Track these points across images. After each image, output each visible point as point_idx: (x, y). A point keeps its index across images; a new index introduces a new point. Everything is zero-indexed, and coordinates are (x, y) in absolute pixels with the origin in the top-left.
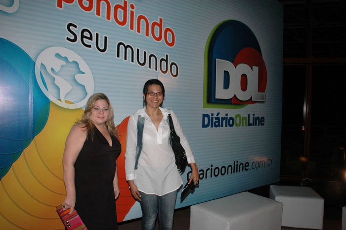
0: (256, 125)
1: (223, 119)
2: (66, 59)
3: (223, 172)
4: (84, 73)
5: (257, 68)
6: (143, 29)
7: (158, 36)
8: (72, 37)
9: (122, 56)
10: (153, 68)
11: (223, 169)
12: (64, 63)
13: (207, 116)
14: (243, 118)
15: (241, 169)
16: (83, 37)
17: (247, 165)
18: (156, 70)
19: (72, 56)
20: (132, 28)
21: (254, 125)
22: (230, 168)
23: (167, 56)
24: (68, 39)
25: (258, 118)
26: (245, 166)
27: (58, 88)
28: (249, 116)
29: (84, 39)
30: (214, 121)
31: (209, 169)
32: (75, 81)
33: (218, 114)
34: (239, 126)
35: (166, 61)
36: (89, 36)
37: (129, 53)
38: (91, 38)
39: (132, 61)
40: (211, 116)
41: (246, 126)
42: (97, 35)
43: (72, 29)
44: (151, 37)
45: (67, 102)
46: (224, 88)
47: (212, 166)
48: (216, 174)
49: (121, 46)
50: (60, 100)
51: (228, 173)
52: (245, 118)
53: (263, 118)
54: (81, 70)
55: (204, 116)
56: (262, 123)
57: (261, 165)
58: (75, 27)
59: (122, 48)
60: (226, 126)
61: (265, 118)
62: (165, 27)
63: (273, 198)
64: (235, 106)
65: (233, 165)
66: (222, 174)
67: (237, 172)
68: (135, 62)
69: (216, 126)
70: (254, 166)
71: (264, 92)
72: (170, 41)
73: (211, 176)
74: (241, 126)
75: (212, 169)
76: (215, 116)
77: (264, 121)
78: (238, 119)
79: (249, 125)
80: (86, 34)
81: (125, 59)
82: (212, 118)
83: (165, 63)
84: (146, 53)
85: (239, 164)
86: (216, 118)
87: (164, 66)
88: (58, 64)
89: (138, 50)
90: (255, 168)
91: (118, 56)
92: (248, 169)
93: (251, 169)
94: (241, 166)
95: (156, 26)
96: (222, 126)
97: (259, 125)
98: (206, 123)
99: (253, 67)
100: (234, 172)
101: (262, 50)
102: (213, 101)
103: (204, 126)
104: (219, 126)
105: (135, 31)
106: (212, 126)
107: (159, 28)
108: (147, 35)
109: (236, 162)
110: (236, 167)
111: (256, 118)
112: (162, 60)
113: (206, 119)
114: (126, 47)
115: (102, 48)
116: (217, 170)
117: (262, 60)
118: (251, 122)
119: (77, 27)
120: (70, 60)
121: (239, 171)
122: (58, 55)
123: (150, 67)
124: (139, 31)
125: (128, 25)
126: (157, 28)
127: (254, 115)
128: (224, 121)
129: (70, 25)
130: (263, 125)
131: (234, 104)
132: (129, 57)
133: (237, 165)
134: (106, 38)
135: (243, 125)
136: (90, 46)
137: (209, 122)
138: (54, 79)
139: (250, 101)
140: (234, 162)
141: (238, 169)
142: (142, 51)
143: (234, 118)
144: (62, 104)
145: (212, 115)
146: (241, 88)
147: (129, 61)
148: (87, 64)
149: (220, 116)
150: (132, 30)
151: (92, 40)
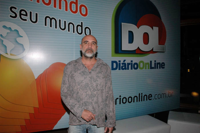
0: (157, 68)
1: (128, 64)
2: (10, 29)
3: (130, 101)
4: (22, 37)
5: (157, 28)
6: (63, 6)
7: (74, 10)
8: (14, 15)
9: (48, 25)
10: (71, 31)
11: (130, 99)
12: (9, 31)
13: (116, 62)
14: (145, 63)
15: (145, 98)
16: (21, 14)
17: (150, 96)
18: (74, 32)
19: (14, 27)
20: (55, 6)
21: (155, 68)
22: (136, 98)
23: (82, 23)
24: (11, 16)
25: (159, 63)
26: (149, 97)
27: (6, 47)
28: (151, 62)
29: (22, 16)
30: (121, 65)
31: (118, 98)
32: (17, 42)
33: (124, 61)
34: (143, 69)
35: (82, 26)
36: (25, 14)
37: (53, 23)
38: (26, 15)
39: (56, 28)
40: (118, 62)
41: (148, 68)
42: (31, 13)
43: (13, 10)
44: (69, 12)
45: (11, 55)
46: (129, 43)
47: (120, 96)
48: (124, 102)
49: (48, 19)
50: (7, 54)
51: (134, 102)
52: (148, 63)
53: (163, 63)
54: (20, 35)
55: (113, 62)
56: (163, 67)
57: (163, 96)
58: (16, 8)
59: (48, 20)
60: (132, 69)
61: (165, 63)
62: (79, 4)
63: (166, 122)
64: (138, 55)
65: (138, 96)
66: (129, 102)
67: (142, 101)
68: (58, 28)
69: (123, 69)
70: (156, 97)
71: (164, 45)
72: (84, 13)
73: (120, 103)
74: (144, 69)
75: (120, 98)
76: (122, 62)
77: (164, 65)
78: (141, 64)
79: (151, 68)
80: (23, 12)
81: (51, 26)
82: (120, 64)
83: (81, 27)
84: (66, 22)
85: (143, 95)
86: (122, 64)
87: (80, 30)
88: (5, 32)
89: (60, 20)
90: (158, 99)
91: (46, 25)
92: (151, 99)
93: (154, 99)
94: (145, 97)
95: (73, 4)
96: (128, 69)
97: (160, 68)
98: (115, 66)
99: (154, 27)
100: (139, 101)
101: (161, 15)
102: (120, 51)
103: (113, 69)
104: (125, 69)
105: (57, 8)
106: (119, 69)
107: (75, 5)
108: (66, 10)
109: (141, 94)
110: (141, 97)
111: (157, 63)
112: (78, 26)
113: (115, 64)
114: (51, 19)
115: (34, 20)
116: (125, 99)
117: (162, 21)
118: (153, 66)
119: (17, 9)
120: (13, 29)
121: (144, 100)
122: (4, 27)
123: (69, 31)
124: (60, 8)
125: (52, 5)
126: (73, 5)
127: (155, 61)
128: (130, 66)
129: (11, 8)
130: (164, 68)
131: (137, 54)
132: (53, 25)
133: (142, 96)
134: (37, 14)
135: (146, 68)
136: (26, 20)
137: (117, 66)
138: (2, 41)
139: (152, 51)
140: (139, 94)
141: (143, 99)
142: (63, 21)
143: (138, 63)
144: (9, 56)
145: (120, 61)
146: (144, 42)
147: (53, 28)
148: (24, 31)
149: (126, 62)
150: (55, 8)
151: (27, 16)
